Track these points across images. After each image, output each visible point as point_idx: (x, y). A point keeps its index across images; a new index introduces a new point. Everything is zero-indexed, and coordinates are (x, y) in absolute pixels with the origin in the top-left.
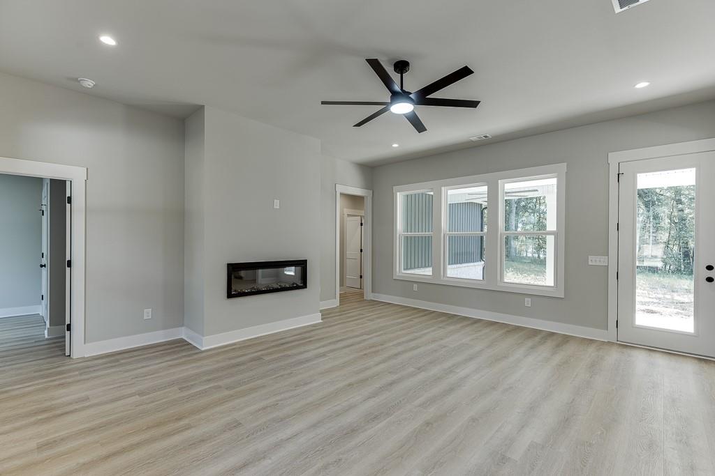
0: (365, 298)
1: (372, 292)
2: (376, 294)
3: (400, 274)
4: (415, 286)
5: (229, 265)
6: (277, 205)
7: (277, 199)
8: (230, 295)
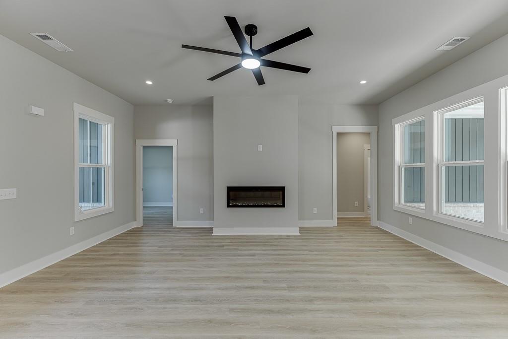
0: (371, 225)
1: (378, 220)
2: (381, 222)
3: (400, 206)
4: (410, 218)
5: (228, 187)
6: (260, 148)
7: (260, 145)
8: (228, 206)
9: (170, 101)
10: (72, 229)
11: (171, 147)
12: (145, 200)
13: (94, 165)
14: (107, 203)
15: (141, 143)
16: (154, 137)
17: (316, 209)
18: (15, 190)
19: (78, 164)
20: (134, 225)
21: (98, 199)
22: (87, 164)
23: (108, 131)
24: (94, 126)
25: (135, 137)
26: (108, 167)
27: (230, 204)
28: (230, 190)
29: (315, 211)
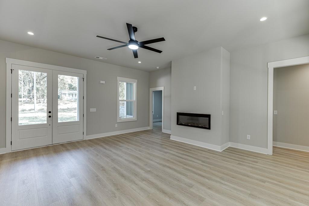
5: (177, 113)
6: (195, 88)
7: (195, 86)
8: (178, 124)
9: (158, 68)
10: (116, 125)
11: (162, 91)
14: (134, 117)
15: (152, 90)
18: (95, 109)
20: (148, 128)
25: (149, 87)
27: (178, 123)
28: (179, 114)
29: (249, 137)
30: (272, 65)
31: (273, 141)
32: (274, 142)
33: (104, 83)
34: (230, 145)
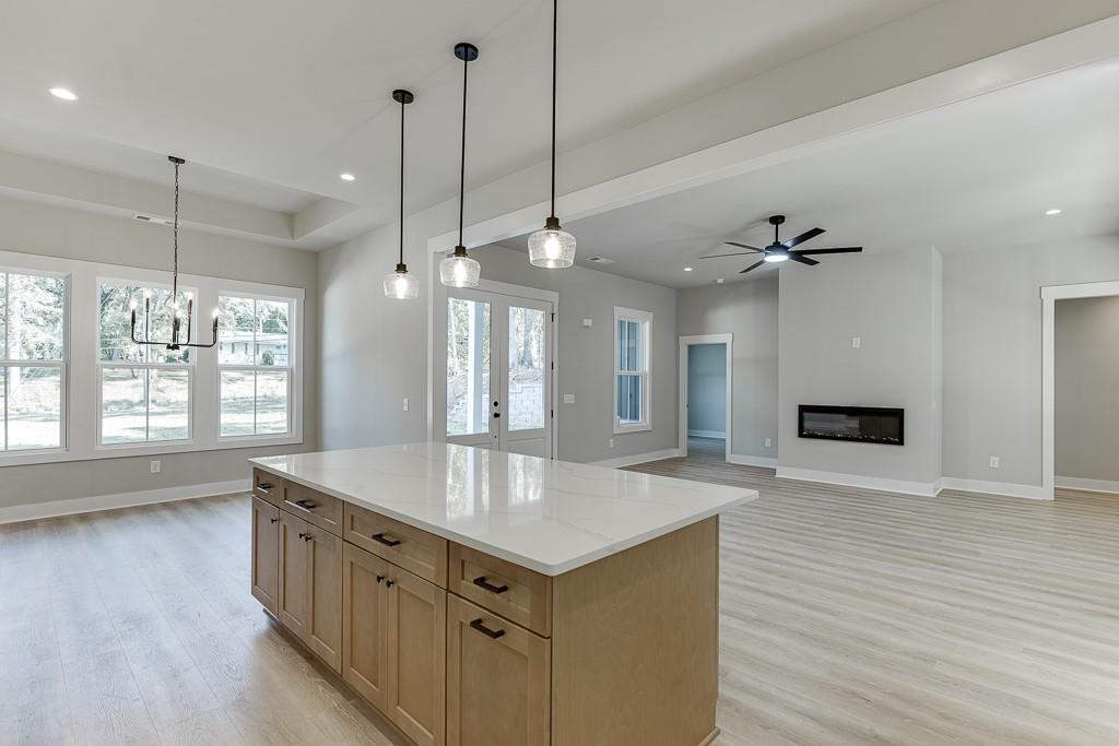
5: (800, 406)
6: (856, 343)
7: (856, 337)
8: (801, 435)
9: (720, 281)
10: (612, 441)
11: (725, 344)
12: (690, 426)
13: (632, 373)
14: (645, 420)
15: (685, 341)
16: (702, 333)
17: (997, 459)
18: (573, 396)
19: (617, 372)
20: (676, 453)
21: (635, 416)
22: (625, 372)
23: (645, 330)
24: (633, 327)
25: (679, 333)
26: (645, 375)
27: (802, 433)
28: (803, 409)
29: (995, 462)
30: (1052, 294)
31: (1055, 474)
32: (1058, 477)
33: (590, 324)
34: (946, 483)
